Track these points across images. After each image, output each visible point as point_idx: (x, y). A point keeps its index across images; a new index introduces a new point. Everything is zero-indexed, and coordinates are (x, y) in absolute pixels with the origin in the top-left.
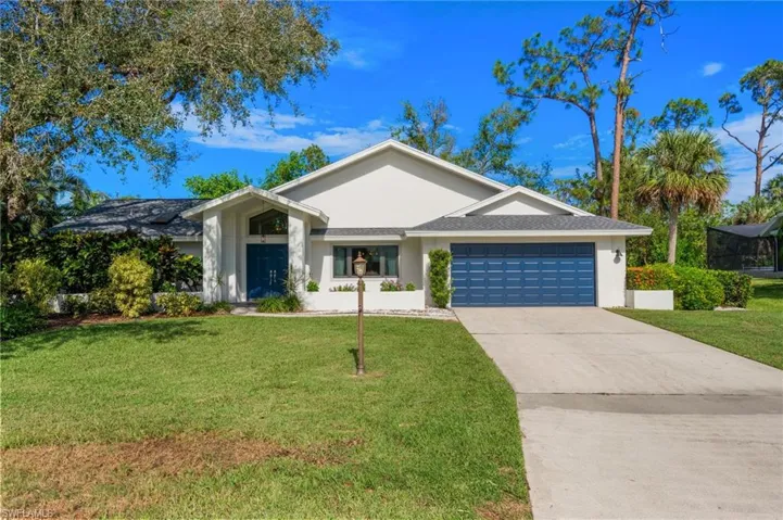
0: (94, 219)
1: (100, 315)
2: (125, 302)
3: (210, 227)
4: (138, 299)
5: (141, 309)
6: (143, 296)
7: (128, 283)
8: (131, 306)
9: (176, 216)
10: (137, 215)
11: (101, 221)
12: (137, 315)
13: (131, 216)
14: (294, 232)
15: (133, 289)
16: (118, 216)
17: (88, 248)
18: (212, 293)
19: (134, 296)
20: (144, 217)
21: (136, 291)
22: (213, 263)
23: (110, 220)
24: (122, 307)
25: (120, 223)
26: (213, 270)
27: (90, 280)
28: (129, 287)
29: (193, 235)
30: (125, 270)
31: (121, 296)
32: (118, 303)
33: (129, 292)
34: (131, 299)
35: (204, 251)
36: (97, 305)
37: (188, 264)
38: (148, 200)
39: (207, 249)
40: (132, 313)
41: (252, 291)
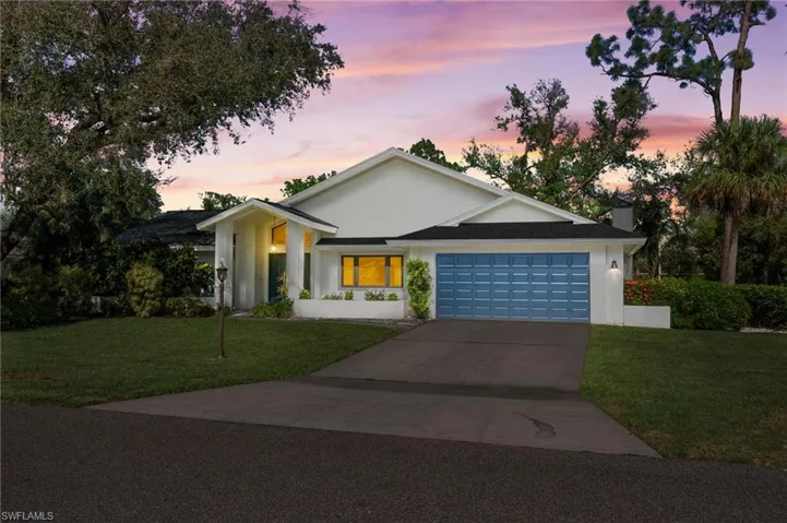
2: (139, 303)
4: (149, 302)
5: (151, 310)
6: (153, 299)
7: (139, 287)
8: (143, 307)
12: (148, 315)
19: (146, 298)
21: (146, 294)
24: (137, 308)
28: (141, 290)
31: (135, 298)
32: (133, 305)
33: (142, 296)
34: (143, 301)
35: (216, 260)
37: (203, 271)
40: (144, 313)
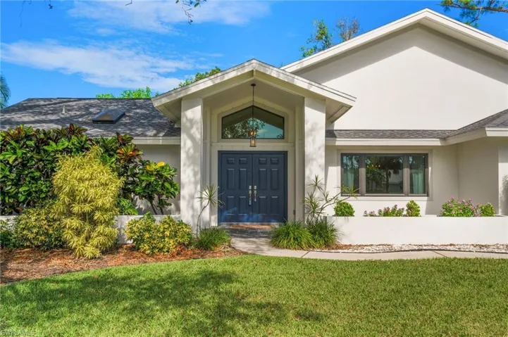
0: (16, 117)
1: (33, 251)
2: (78, 232)
3: (191, 121)
4: (100, 228)
5: (103, 244)
7: (85, 201)
8: (88, 239)
9: (123, 115)
10: (72, 113)
11: (26, 119)
13: (64, 114)
14: (312, 130)
15: (93, 211)
16: (46, 114)
17: (14, 149)
18: (193, 216)
19: (94, 223)
20: (82, 116)
21: (97, 215)
22: (195, 174)
23: (37, 118)
24: (75, 242)
25: (51, 121)
26: (196, 183)
27: (15, 196)
28: (87, 208)
29: (155, 135)
30: (81, 180)
31: (73, 223)
32: (67, 235)
33: (87, 217)
34: (88, 227)
35: (183, 155)
36: (31, 236)
37: (159, 175)
38: (80, 99)
39: (187, 153)
40: (89, 250)
41: (226, 214)
